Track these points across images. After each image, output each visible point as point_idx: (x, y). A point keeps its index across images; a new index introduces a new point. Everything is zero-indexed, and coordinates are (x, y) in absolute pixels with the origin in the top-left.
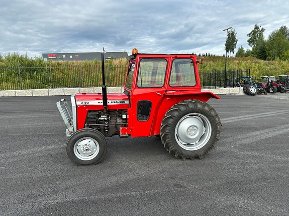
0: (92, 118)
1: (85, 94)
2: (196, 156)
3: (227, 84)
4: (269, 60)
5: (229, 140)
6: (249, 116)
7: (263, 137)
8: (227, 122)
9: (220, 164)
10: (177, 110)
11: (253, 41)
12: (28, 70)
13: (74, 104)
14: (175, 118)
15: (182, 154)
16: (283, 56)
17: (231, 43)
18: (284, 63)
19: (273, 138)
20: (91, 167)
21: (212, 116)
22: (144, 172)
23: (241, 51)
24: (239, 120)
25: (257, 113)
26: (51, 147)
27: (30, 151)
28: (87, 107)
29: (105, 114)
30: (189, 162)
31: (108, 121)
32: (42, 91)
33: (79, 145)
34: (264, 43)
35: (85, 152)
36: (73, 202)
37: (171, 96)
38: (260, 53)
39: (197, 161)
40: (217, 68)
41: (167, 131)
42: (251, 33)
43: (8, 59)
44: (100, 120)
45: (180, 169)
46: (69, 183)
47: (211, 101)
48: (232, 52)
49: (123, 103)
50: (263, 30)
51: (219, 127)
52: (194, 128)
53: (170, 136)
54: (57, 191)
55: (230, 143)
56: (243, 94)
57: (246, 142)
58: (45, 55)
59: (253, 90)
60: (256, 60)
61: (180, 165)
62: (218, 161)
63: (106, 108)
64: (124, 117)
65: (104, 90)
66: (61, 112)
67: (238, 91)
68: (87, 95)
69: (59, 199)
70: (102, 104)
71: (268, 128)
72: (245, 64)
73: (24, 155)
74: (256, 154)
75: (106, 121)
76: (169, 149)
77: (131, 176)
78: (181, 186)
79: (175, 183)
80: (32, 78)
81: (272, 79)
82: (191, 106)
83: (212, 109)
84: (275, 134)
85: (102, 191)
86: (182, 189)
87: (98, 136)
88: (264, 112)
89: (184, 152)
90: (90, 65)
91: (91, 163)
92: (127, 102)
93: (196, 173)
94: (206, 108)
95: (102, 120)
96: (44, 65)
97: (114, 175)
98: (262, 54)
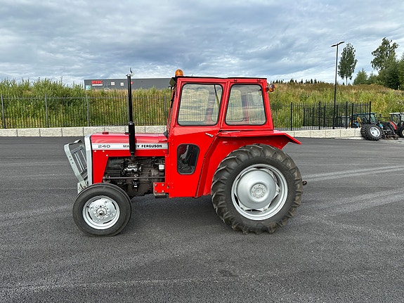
0: (115, 169)
1: (107, 133)
2: (263, 229)
3: (336, 124)
5: (322, 206)
6: (362, 170)
7: (377, 202)
8: (325, 178)
9: (299, 242)
10: (234, 159)
11: (380, 62)
12: (62, 102)
13: (88, 148)
14: (231, 171)
15: (243, 225)
17: (346, 64)
19: (391, 204)
20: (107, 239)
21: (288, 169)
22: (180, 251)
23: (361, 77)
24: (345, 176)
25: (376, 166)
26: (61, 208)
27: (31, 213)
28: (107, 152)
29: (133, 162)
30: (252, 237)
31: (138, 172)
32: (75, 130)
33: (91, 206)
34: (396, 65)
35: (99, 217)
36: (64, 290)
37: (229, 139)
38: (390, 79)
39: (265, 237)
40: (324, 101)
41: (219, 190)
42: (378, 50)
43: (37, 86)
44: (127, 172)
45: (237, 247)
46: (69, 262)
47: (288, 148)
48: (348, 78)
49: (159, 148)
50: (395, 46)
51: (298, 185)
52: (261, 186)
53: (224, 198)
54: (46, 274)
55: (322, 210)
56: (360, 138)
57: (348, 209)
58: (87, 82)
59: (375, 132)
60: (384, 89)
61: (238, 241)
62: (296, 238)
63: (133, 154)
64: (161, 167)
65: (132, 129)
66: (69, 159)
67: (354, 133)
68: (109, 135)
69: (46, 284)
70: (128, 148)
71: (387, 189)
72: (366, 95)
73: (21, 218)
74: (359, 228)
75: (136, 173)
76: (222, 216)
77: (160, 255)
78: (231, 275)
79: (223, 268)
80: (66, 111)
82: (256, 154)
83: (288, 159)
84: (396, 198)
85: (112, 276)
86: (231, 279)
87: (118, 195)
88: (387, 165)
89: (245, 222)
90: (145, 96)
91: (108, 233)
92: (165, 146)
93: (258, 254)
94: (279, 157)
95: (130, 172)
96: (84, 95)
97: (136, 252)
98: (393, 81)
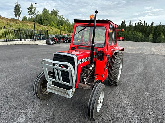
4: (45, 25)
11: (31, 13)
16: (51, 24)
18: (53, 28)
38: (39, 21)
42: (29, 8)
48: (19, 17)
50: (35, 8)
56: (46, 44)
59: (51, 42)
67: (44, 42)
81: (54, 36)
98: (40, 22)
